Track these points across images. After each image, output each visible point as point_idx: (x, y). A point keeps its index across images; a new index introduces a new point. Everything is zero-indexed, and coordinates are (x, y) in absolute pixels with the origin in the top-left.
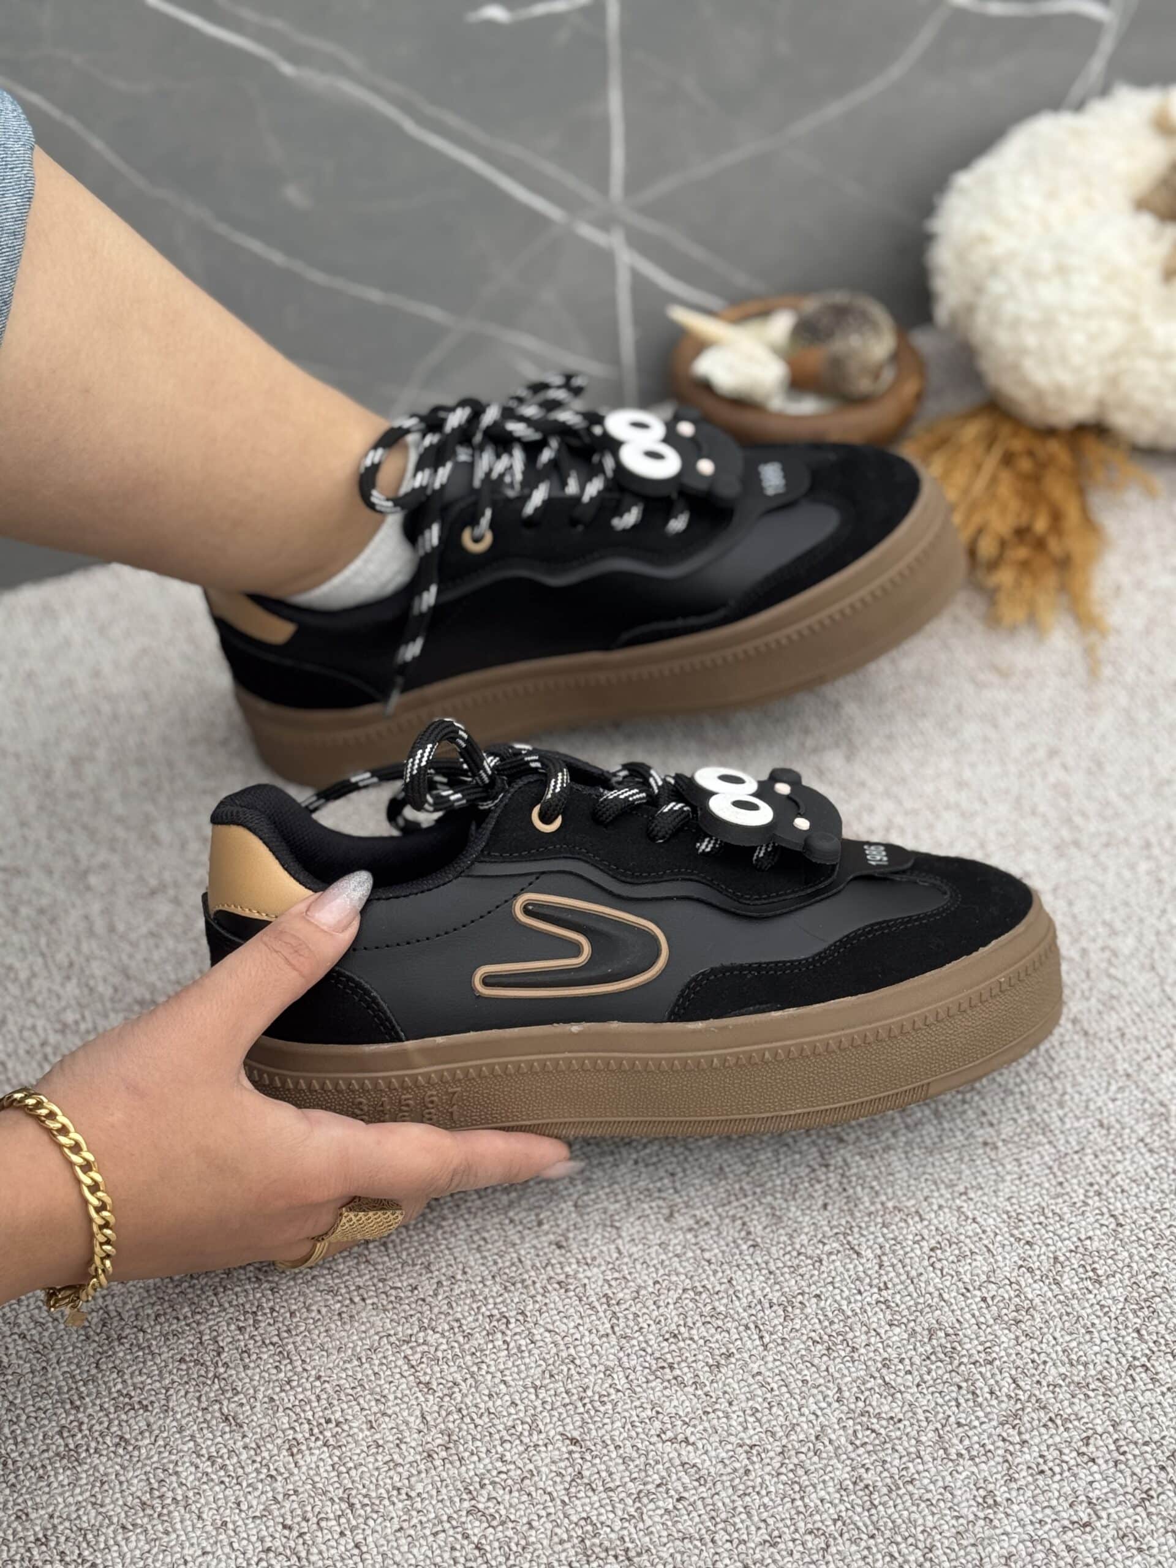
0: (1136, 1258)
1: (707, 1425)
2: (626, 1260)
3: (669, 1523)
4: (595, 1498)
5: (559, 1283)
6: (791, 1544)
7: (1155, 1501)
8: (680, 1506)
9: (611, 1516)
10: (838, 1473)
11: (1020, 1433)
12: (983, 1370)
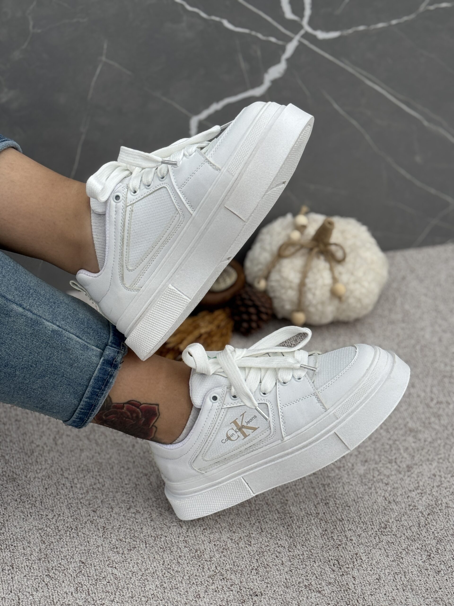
0: (264, 541)
1: (122, 564)
2: (112, 518)
3: (104, 588)
4: (84, 578)
5: (90, 521)
6: (137, 599)
7: (245, 603)
8: (108, 584)
9: (88, 583)
10: (156, 583)
11: (213, 581)
12: (208, 563)
